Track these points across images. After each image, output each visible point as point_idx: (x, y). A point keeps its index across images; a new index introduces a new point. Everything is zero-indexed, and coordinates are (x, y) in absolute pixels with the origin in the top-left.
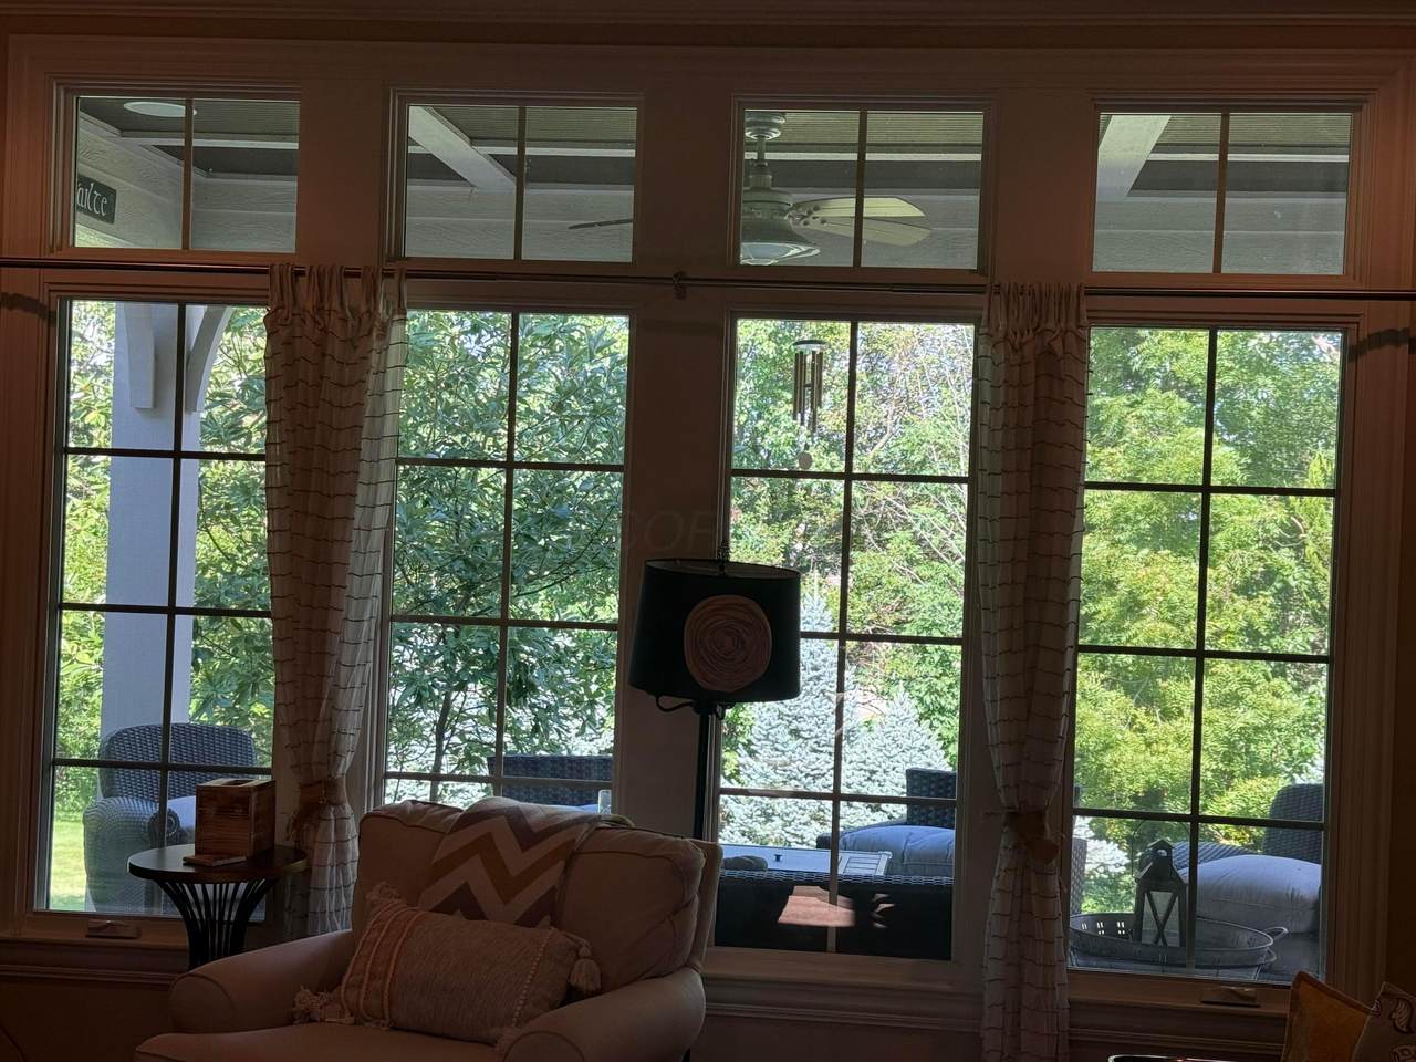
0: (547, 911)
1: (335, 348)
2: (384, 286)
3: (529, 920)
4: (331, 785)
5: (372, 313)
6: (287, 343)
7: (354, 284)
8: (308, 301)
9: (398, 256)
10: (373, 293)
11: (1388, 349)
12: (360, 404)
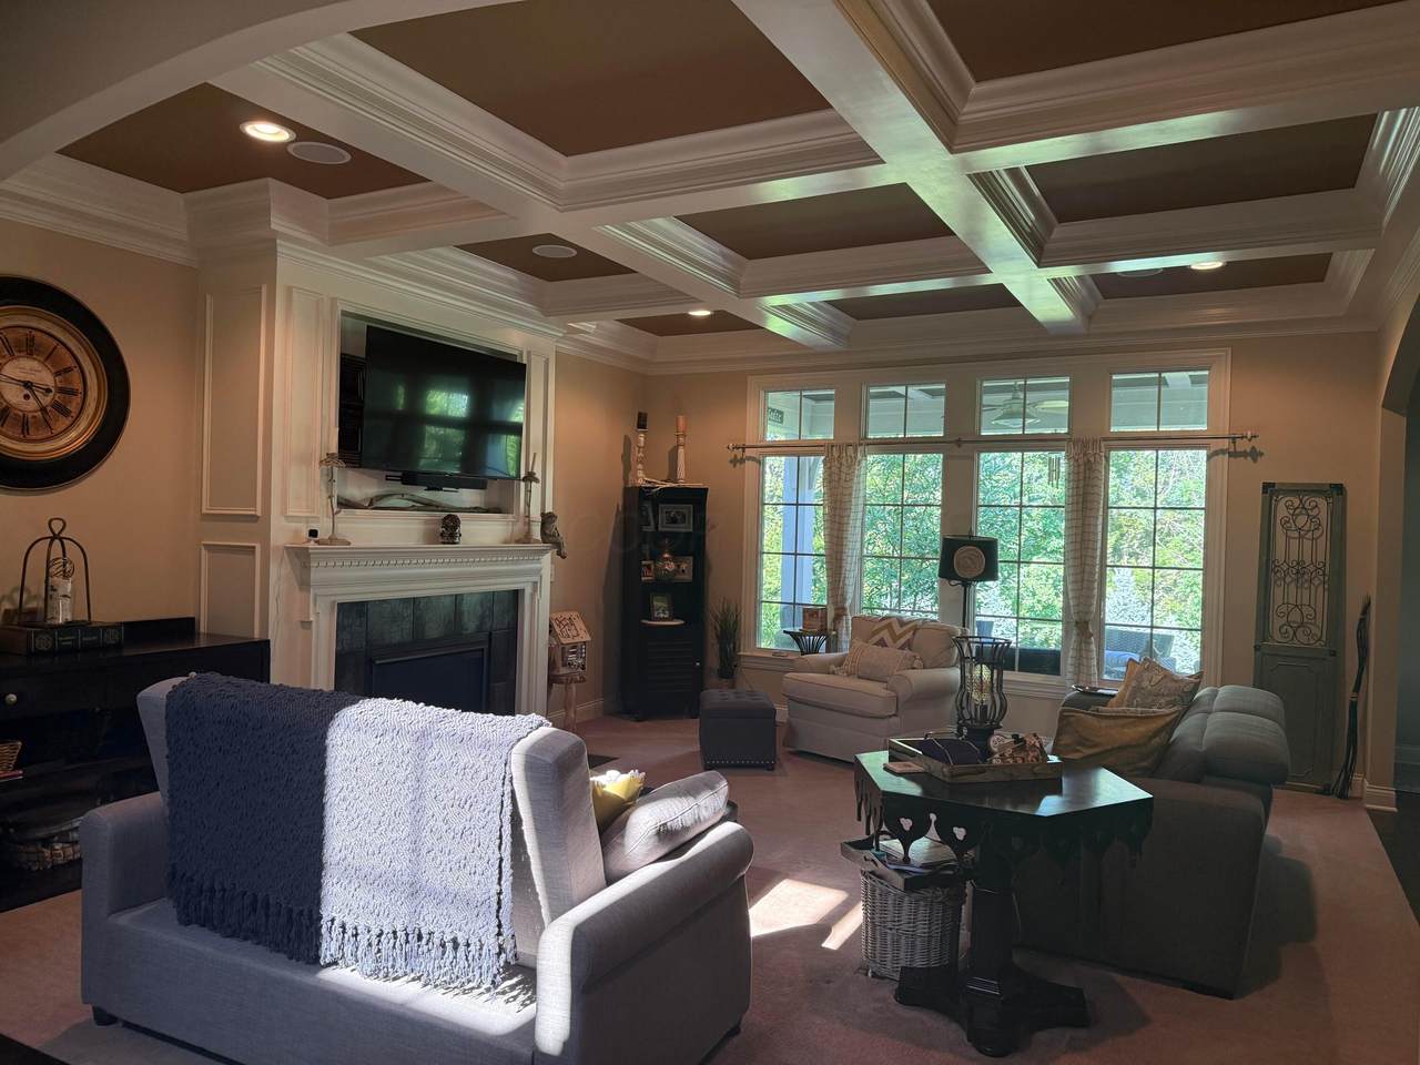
0: (908, 645)
1: (844, 469)
2: (859, 449)
3: (902, 648)
4: (844, 609)
5: (856, 458)
6: (830, 468)
7: (851, 448)
8: (836, 454)
9: (866, 438)
10: (856, 451)
11: (1221, 456)
12: (851, 487)
